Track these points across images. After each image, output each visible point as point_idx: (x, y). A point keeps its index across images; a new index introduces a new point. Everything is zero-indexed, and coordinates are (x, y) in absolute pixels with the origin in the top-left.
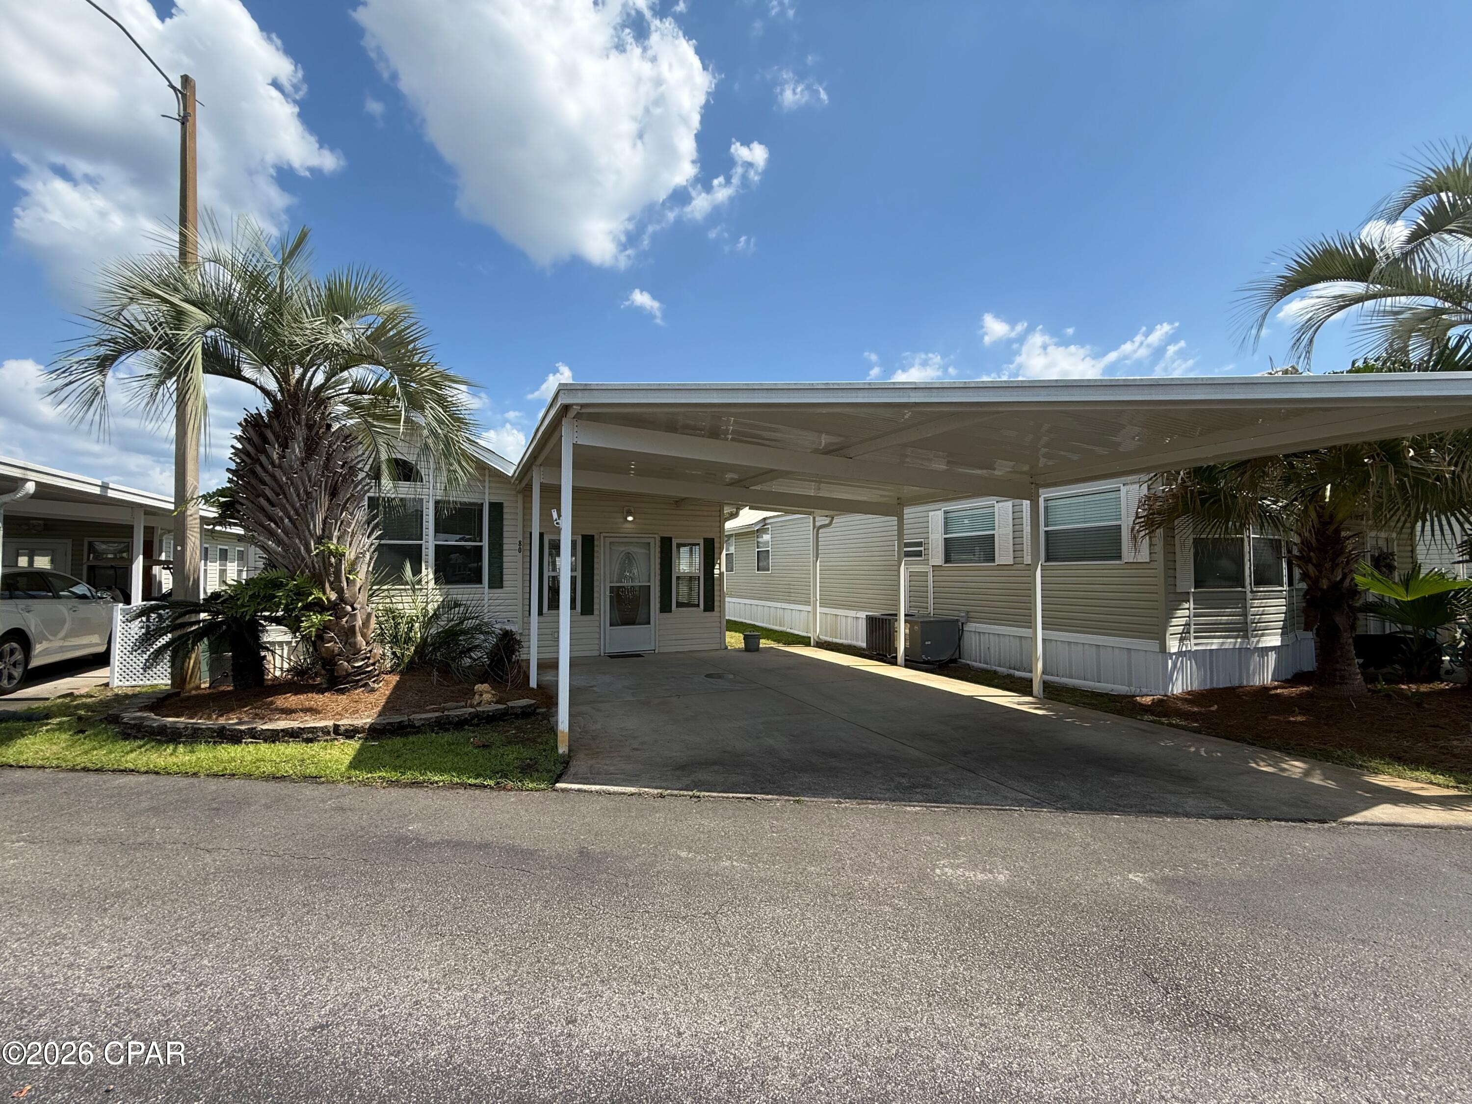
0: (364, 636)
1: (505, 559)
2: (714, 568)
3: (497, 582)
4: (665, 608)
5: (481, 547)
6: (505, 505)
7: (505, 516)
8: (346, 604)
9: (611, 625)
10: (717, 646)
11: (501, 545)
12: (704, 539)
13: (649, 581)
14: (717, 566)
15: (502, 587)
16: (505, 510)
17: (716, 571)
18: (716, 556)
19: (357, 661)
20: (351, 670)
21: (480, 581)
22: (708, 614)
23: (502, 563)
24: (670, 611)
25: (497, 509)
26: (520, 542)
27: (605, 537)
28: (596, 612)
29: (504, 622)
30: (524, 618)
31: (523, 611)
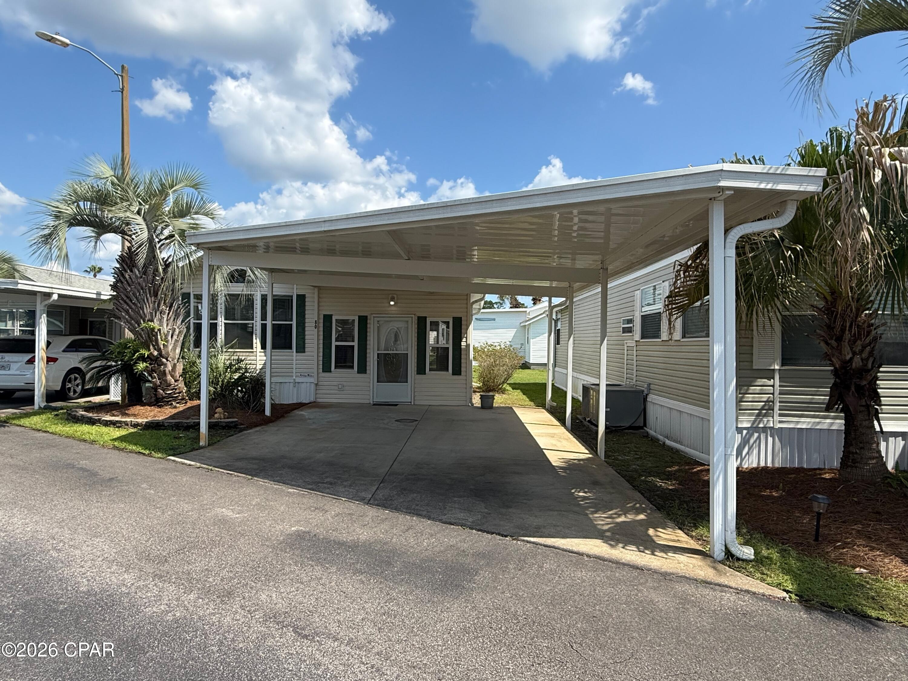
0: (172, 376)
1: (306, 333)
2: (461, 341)
3: (301, 349)
4: (421, 370)
5: (292, 324)
6: (306, 296)
7: (306, 304)
8: (163, 358)
9: (378, 382)
10: (463, 403)
11: (304, 323)
12: (453, 318)
13: (407, 351)
14: (464, 340)
15: (304, 352)
16: (306, 300)
17: (463, 344)
18: (463, 331)
19: (169, 390)
20: (164, 395)
21: (291, 348)
22: (456, 377)
23: (304, 335)
24: (425, 374)
25: (301, 298)
26: (316, 321)
27: (374, 317)
28: (368, 372)
29: (306, 376)
30: (318, 374)
31: (318, 369)
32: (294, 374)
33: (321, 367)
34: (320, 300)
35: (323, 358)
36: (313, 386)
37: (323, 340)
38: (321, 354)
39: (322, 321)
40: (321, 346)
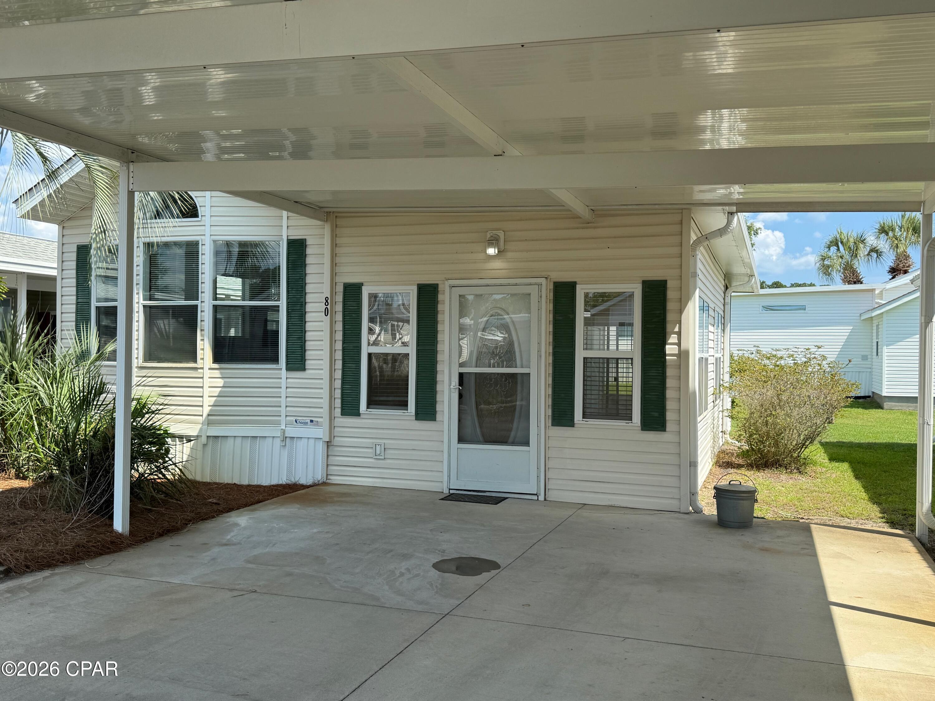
1: (308, 326)
2: (664, 342)
3: (297, 361)
4: (562, 416)
5: (277, 307)
6: (308, 242)
7: (308, 260)
9: (460, 441)
10: (670, 504)
11: (303, 304)
12: (644, 283)
13: (530, 367)
14: (673, 339)
15: (304, 369)
16: (308, 251)
17: (671, 349)
18: (670, 317)
21: (275, 360)
22: (651, 436)
23: (304, 331)
24: (572, 425)
25: (298, 248)
26: (326, 299)
27: (452, 286)
28: (438, 416)
29: (306, 423)
30: (332, 418)
31: (331, 408)
32: (283, 418)
33: (338, 403)
34: (338, 250)
35: (343, 383)
36: (321, 447)
37: (344, 343)
38: (338, 374)
39: (339, 298)
40: (339, 355)
